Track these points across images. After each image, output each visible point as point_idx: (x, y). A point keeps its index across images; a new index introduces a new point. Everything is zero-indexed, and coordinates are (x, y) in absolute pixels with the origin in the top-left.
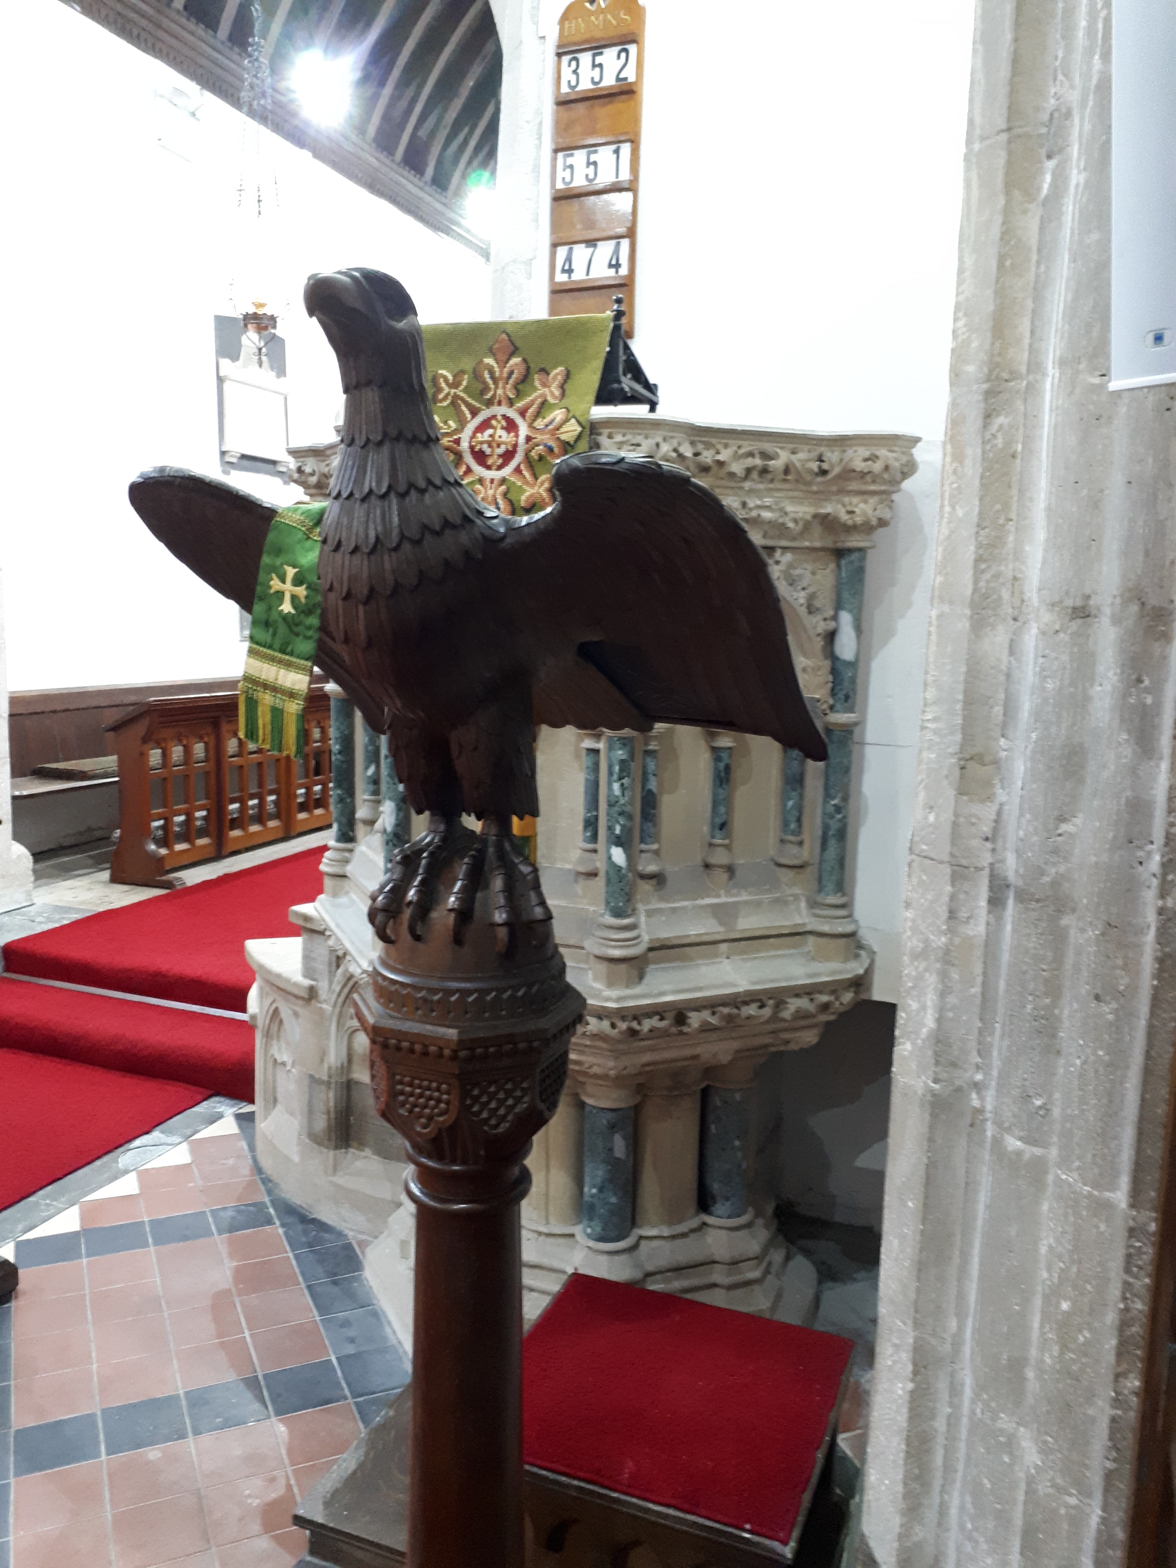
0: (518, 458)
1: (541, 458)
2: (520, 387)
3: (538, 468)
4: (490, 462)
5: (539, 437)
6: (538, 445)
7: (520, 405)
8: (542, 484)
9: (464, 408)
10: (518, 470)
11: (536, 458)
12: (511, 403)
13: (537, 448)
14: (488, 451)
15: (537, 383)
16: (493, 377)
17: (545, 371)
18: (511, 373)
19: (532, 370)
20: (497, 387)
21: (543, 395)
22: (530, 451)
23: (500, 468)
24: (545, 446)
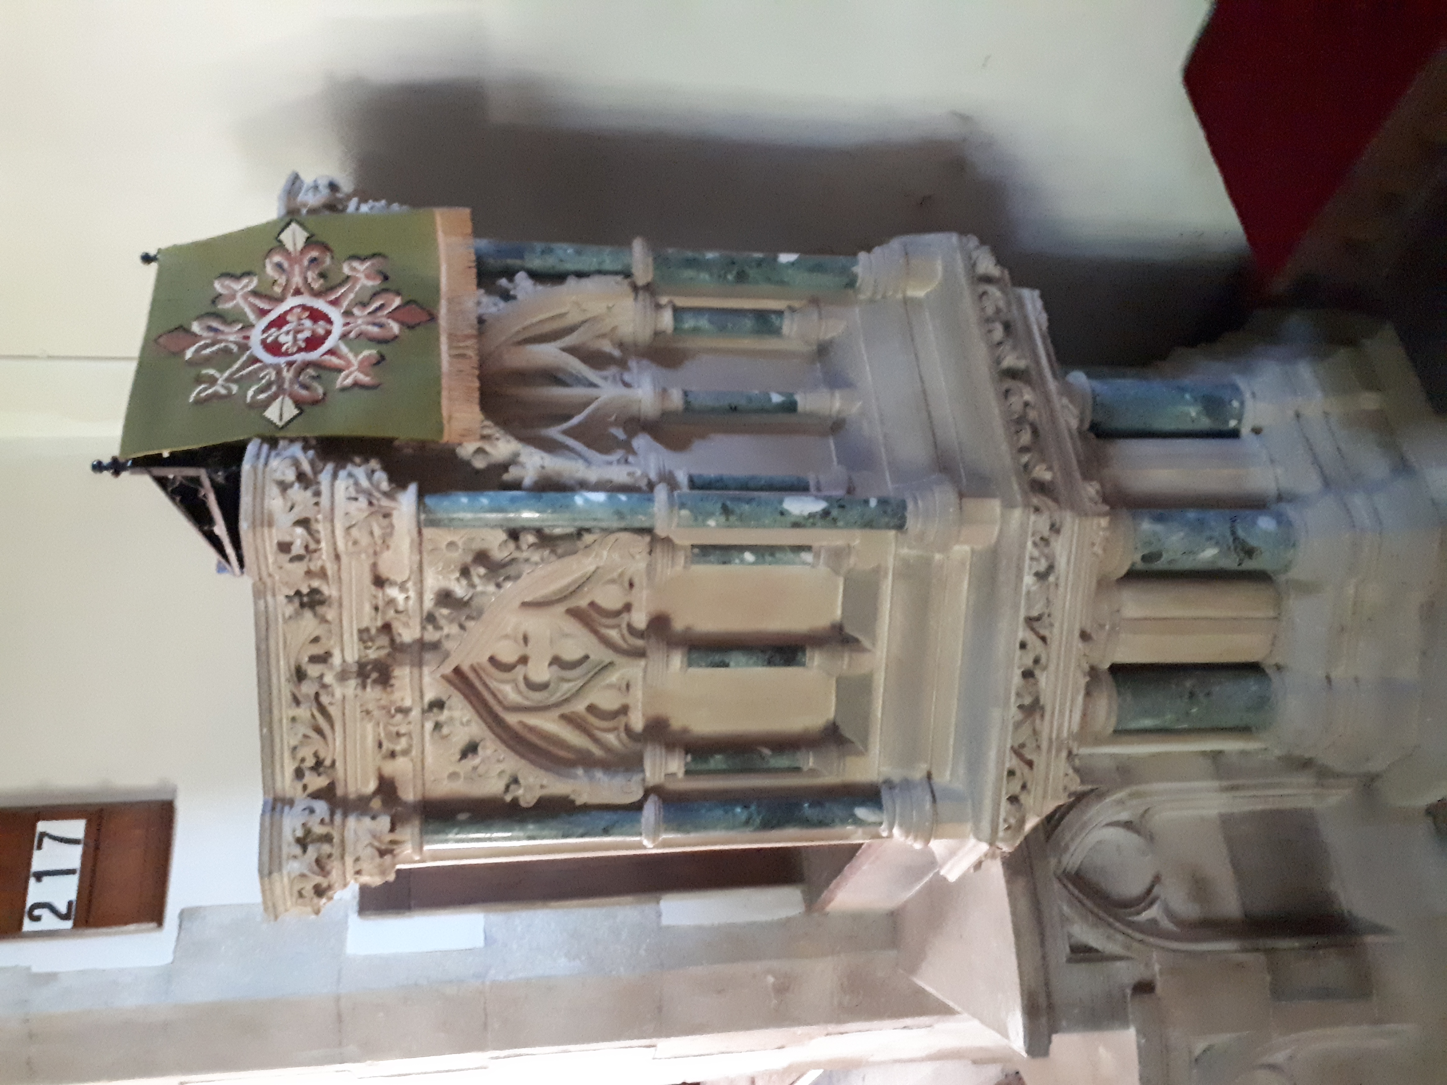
0: (321, 304)
1: (322, 275)
2: (229, 320)
3: (335, 280)
4: (321, 331)
5: (297, 280)
6: (305, 279)
7: (252, 317)
8: (354, 269)
9: (244, 372)
10: (335, 303)
11: (322, 281)
12: (248, 326)
13: (310, 280)
14: (307, 334)
15: (229, 305)
16: (213, 344)
17: (217, 298)
18: (210, 329)
19: (212, 309)
20: (227, 341)
21: (245, 297)
22: (312, 289)
23: (329, 321)
24: (308, 268)
